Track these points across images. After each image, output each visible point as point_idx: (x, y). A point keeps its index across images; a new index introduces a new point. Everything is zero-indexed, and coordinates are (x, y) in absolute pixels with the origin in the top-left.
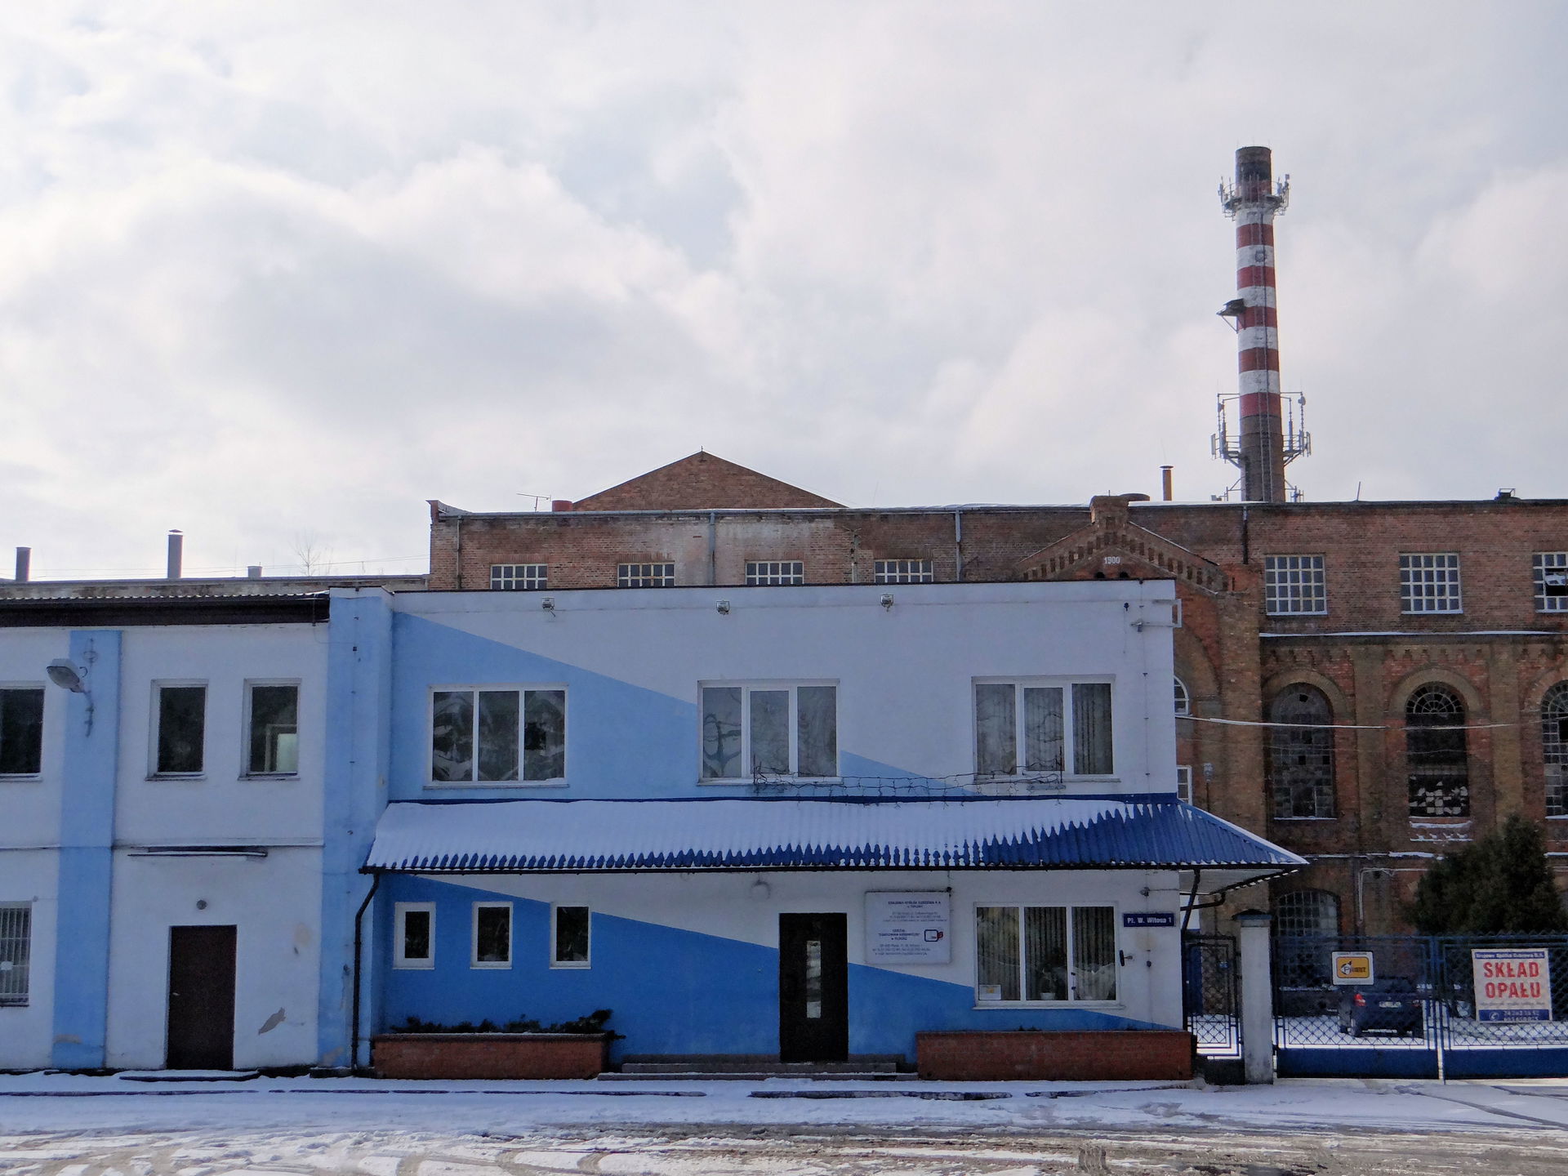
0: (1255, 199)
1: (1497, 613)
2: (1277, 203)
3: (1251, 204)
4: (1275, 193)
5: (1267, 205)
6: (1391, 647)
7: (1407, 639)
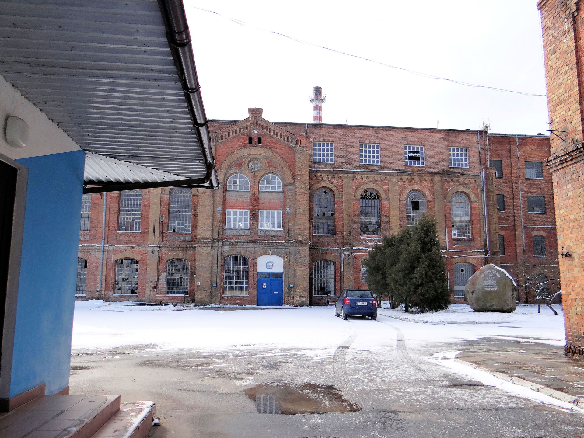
0: (317, 99)
1: (392, 165)
2: (322, 101)
3: (316, 101)
4: (322, 98)
5: (320, 101)
6: (356, 175)
7: (361, 173)
